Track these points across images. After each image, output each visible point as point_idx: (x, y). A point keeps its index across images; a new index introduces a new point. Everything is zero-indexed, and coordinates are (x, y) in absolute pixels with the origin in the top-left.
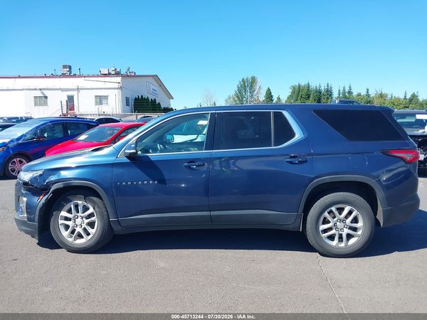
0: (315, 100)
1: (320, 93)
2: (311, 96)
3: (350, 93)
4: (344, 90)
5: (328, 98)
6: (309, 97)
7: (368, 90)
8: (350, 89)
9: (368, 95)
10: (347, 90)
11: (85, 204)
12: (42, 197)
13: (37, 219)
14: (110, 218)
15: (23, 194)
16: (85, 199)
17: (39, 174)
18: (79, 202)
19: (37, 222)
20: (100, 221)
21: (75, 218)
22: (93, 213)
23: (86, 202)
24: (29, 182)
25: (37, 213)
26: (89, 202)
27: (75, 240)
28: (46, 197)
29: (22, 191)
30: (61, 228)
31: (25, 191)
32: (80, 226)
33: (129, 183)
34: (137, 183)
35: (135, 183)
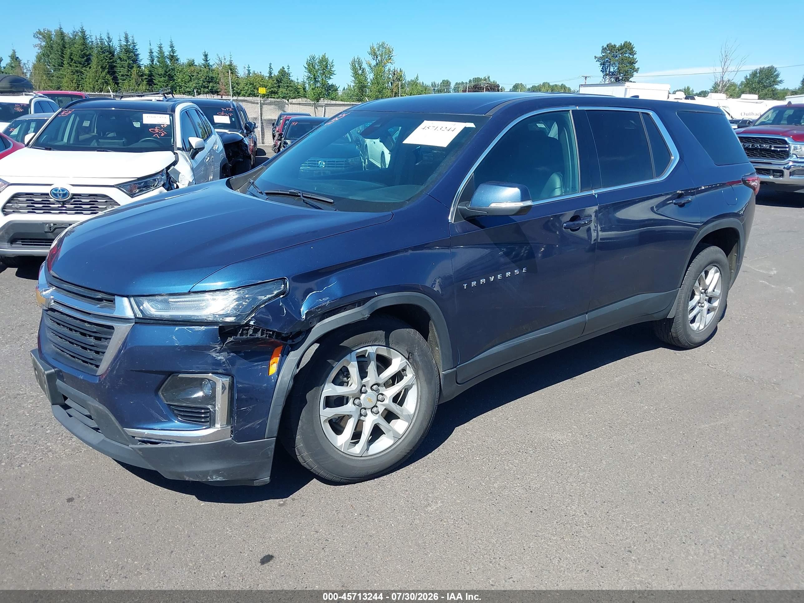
0: (103, 68)
1: (112, 53)
2: (94, 60)
3: (173, 58)
4: (161, 52)
5: (130, 67)
6: (88, 60)
7: (206, 56)
8: (173, 51)
9: (207, 65)
10: (167, 53)
11: (383, 351)
12: (278, 358)
13: (276, 426)
14: (441, 370)
15: (218, 363)
16: (387, 337)
17: (275, 292)
18: (371, 350)
19: (276, 435)
20: (425, 385)
21: (361, 392)
22: (404, 370)
23: (387, 345)
24: (252, 323)
25: (274, 408)
26: (397, 343)
27: (368, 449)
28: (293, 356)
29: (214, 355)
30: (327, 429)
31: (225, 354)
32: (375, 410)
33: (483, 281)
34: (496, 278)
35: (492, 279)
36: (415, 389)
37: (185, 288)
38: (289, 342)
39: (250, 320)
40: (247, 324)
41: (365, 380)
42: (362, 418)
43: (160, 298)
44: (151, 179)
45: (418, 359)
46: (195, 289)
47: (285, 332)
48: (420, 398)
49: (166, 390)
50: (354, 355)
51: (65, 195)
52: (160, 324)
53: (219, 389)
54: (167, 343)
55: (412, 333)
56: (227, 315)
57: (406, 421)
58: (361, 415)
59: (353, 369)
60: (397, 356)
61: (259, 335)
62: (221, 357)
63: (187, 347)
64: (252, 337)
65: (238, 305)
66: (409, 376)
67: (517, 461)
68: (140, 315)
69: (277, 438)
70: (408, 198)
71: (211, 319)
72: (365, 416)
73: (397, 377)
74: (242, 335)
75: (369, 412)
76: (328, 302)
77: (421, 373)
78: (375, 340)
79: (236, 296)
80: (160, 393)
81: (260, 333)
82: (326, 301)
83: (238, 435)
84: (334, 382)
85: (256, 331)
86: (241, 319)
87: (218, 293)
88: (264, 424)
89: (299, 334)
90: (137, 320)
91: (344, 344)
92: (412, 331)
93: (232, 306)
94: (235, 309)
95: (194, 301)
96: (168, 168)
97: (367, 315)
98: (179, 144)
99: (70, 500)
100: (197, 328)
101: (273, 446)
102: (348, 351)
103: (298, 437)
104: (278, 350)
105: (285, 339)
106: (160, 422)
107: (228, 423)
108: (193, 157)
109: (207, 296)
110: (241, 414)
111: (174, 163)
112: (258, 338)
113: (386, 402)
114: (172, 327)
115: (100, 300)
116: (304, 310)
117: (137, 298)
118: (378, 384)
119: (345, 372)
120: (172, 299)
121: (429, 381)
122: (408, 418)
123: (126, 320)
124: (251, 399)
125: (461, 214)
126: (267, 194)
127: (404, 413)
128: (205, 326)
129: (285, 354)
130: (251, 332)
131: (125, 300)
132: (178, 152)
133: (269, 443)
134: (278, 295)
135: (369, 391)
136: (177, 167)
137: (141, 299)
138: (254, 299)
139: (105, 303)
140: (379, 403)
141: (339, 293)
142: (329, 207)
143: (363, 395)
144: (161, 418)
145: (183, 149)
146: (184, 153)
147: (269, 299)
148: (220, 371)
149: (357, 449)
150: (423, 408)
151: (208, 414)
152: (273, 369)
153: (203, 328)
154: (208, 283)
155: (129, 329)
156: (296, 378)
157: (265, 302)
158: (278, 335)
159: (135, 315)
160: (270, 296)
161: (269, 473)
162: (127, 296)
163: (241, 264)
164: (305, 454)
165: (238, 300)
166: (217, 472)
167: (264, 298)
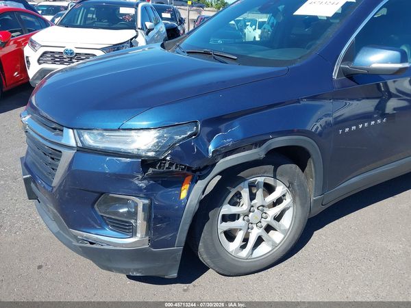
11: (270, 181)
12: (188, 185)
13: (184, 239)
14: (312, 196)
15: (140, 189)
16: (275, 171)
17: (189, 133)
18: (261, 180)
19: (183, 245)
20: (299, 207)
21: (250, 211)
22: (284, 195)
23: (275, 177)
24: (168, 158)
25: (183, 225)
26: (282, 175)
27: (252, 254)
28: (200, 184)
29: (137, 182)
30: (223, 238)
31: (146, 181)
32: (259, 224)
33: (354, 128)
34: (363, 125)
35: (361, 126)
36: (291, 209)
37: (116, 125)
38: (198, 173)
39: (167, 156)
40: (164, 159)
41: (254, 202)
42: (249, 230)
43: (95, 132)
44: (121, 46)
45: (297, 188)
46: (124, 127)
47: (195, 166)
48: (294, 217)
49: (99, 205)
50: (246, 183)
51: (72, 54)
52: (95, 153)
53: (140, 208)
54: (100, 169)
55: (293, 168)
56: (149, 150)
57: (283, 234)
58: (249, 228)
59: (245, 194)
60: (280, 185)
61: (173, 168)
62: (142, 184)
63: (115, 174)
64: (168, 170)
65: (158, 143)
66: (288, 201)
67: (364, 268)
68: (80, 145)
69: (184, 247)
70: (299, 57)
71: (135, 152)
72: (252, 229)
73: (279, 201)
74: (160, 167)
75: (255, 226)
76: (231, 143)
77: (297, 198)
78: (264, 173)
79: (158, 134)
80: (96, 206)
81: (174, 166)
82: (229, 142)
83: (154, 244)
84: (230, 203)
85: (171, 165)
86: (159, 155)
87: (141, 131)
88: (175, 237)
89: (206, 167)
90: (79, 149)
91: (241, 174)
92: (294, 166)
93: (153, 143)
94: (155, 146)
95: (123, 136)
96: (131, 39)
97: (263, 156)
98: (139, 26)
99: (40, 267)
100: (124, 160)
101: (181, 253)
102: (243, 180)
103: (200, 244)
104: (189, 179)
105: (194, 172)
106: (96, 228)
107: (147, 234)
108: (147, 34)
109: (133, 133)
110: (156, 230)
111: (136, 37)
112: (172, 171)
113: (269, 219)
114: (104, 157)
115: (55, 129)
116: (211, 148)
117: (79, 131)
118: (263, 206)
119: (239, 195)
120: (106, 133)
121: (303, 205)
122: (285, 232)
123: (70, 148)
124: (165, 218)
125: (343, 72)
126: (188, 53)
127: (282, 228)
128: (130, 158)
129: (194, 182)
130: (167, 165)
131: (71, 130)
132: (139, 30)
133: (178, 250)
134: (190, 136)
135: (256, 210)
136: (137, 39)
137: (82, 131)
138: (171, 138)
139: (58, 132)
140: (263, 219)
141: (240, 136)
142: (234, 62)
143: (251, 213)
144: (96, 225)
145: (142, 29)
146: (142, 31)
147: (184, 139)
148: (141, 195)
149: (244, 253)
150: (296, 225)
151: (131, 227)
152: (183, 195)
153: (128, 160)
154: (134, 122)
155: (72, 155)
156: (201, 202)
157: (180, 141)
158: (189, 169)
159: (77, 145)
160: (184, 136)
161: (177, 271)
162: (72, 129)
163: (161, 107)
164: (205, 256)
165: (158, 137)
166: (137, 270)
167: (178, 138)
